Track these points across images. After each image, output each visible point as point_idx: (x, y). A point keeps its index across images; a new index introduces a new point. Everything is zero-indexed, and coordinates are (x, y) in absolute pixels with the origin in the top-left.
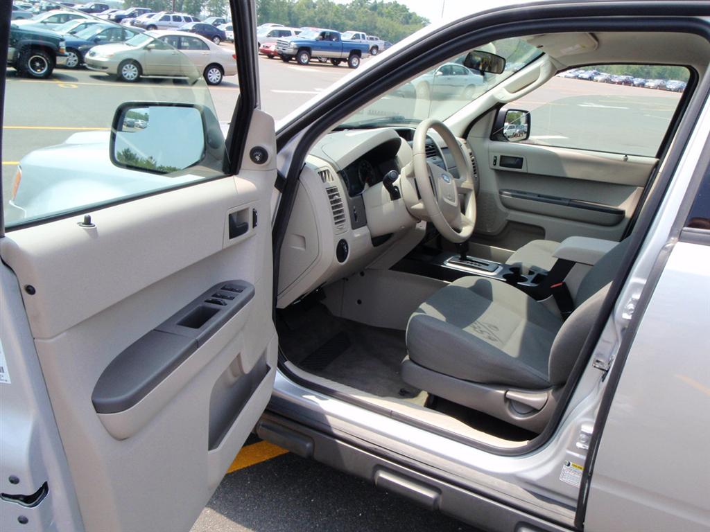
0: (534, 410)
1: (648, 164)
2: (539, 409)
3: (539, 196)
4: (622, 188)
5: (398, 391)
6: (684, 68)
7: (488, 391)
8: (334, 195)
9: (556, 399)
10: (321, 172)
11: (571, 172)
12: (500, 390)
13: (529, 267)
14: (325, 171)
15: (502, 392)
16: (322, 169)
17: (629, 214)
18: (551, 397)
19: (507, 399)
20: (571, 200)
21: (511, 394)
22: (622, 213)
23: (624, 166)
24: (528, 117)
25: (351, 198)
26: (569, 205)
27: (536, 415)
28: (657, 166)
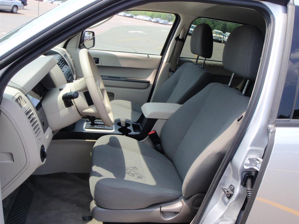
0: (176, 213)
1: (159, 59)
2: (179, 212)
3: (109, 77)
4: (148, 71)
5: (81, 219)
6: (173, 14)
7: (151, 211)
8: (31, 115)
9: (188, 204)
10: (17, 100)
11: (124, 64)
12: (157, 208)
13: (124, 120)
14: (19, 98)
15: (159, 209)
16: (17, 97)
17: (152, 83)
18: (185, 203)
19: (162, 212)
20: (124, 78)
21: (164, 209)
22: (149, 82)
23: (148, 60)
24: (94, 34)
25: (38, 112)
26: (125, 81)
27: (178, 214)
28: (162, 59)
